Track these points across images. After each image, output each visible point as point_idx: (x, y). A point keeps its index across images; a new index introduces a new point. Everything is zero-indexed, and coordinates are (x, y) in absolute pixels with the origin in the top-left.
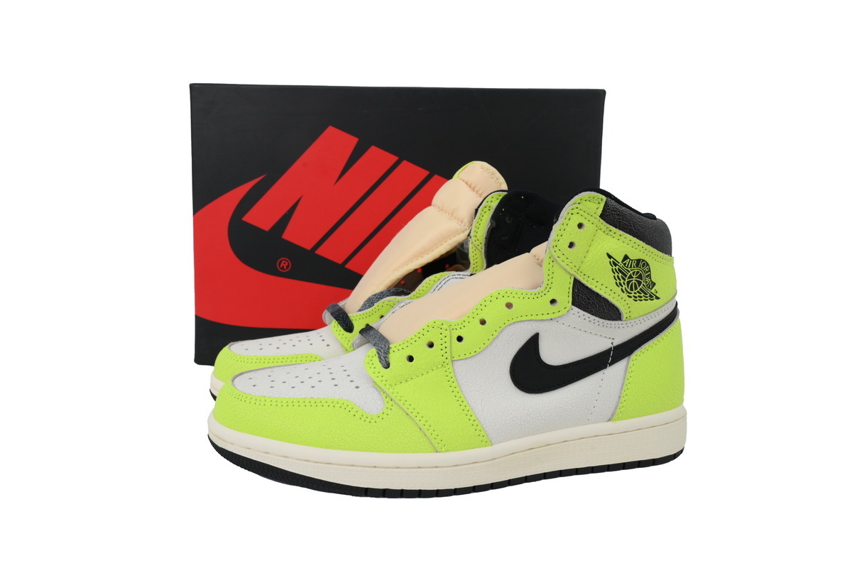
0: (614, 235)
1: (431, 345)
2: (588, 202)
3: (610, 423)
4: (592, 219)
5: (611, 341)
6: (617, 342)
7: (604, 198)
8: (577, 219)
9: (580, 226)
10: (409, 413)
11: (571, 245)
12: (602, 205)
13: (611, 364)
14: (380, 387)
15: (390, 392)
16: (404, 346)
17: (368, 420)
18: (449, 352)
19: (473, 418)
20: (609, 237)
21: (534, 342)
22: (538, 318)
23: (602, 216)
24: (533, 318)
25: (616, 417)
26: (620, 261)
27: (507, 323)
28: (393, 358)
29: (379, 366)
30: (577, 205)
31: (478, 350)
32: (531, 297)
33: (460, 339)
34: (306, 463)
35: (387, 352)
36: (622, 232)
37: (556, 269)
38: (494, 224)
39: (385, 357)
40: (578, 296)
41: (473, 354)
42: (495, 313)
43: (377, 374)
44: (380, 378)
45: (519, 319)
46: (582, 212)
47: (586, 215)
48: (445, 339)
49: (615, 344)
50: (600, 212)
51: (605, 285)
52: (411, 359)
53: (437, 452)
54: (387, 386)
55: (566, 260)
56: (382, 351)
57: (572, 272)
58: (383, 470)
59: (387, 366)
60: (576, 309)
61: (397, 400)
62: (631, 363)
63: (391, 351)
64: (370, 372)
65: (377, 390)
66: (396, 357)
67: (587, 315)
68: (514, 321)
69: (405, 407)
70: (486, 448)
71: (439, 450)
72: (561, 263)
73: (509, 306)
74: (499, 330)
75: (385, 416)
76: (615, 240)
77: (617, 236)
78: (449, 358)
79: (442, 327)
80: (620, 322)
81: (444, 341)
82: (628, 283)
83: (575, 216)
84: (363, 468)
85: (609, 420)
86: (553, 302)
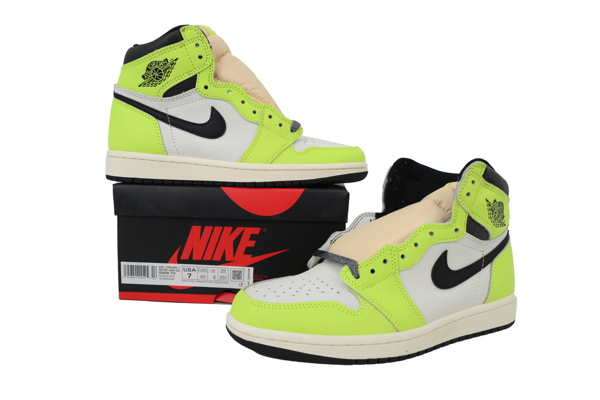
0: (489, 187)
1: (385, 261)
2: (477, 168)
3: (485, 305)
4: (479, 178)
5: (482, 253)
6: (486, 253)
7: (485, 165)
8: (471, 178)
9: (473, 182)
10: (377, 307)
11: (468, 194)
12: (484, 169)
13: (483, 268)
14: (355, 291)
15: (362, 294)
16: (368, 263)
17: (352, 314)
18: (397, 266)
19: (415, 308)
20: (486, 189)
21: (444, 256)
22: (448, 241)
23: (484, 176)
24: (445, 241)
25: (487, 301)
26: (492, 203)
27: (431, 245)
28: (361, 271)
29: (352, 277)
30: (472, 170)
31: (414, 263)
32: (444, 228)
33: (403, 256)
34: (317, 346)
35: (357, 268)
36: (494, 186)
37: (460, 209)
38: (391, 180)
39: (357, 271)
40: (469, 226)
41: (411, 266)
42: (423, 239)
43: (351, 283)
44: (354, 285)
45: (438, 242)
46: (474, 174)
47: (475, 175)
48: (394, 257)
49: (484, 255)
50: (483, 173)
51: (483, 219)
52: (373, 271)
53: (398, 331)
54: (360, 290)
55: (465, 204)
56: (354, 267)
57: (468, 211)
58: (368, 346)
59: (358, 277)
60: (468, 234)
61: (368, 299)
62: (493, 266)
63: (359, 267)
64: (346, 282)
65: (352, 293)
66: (363, 271)
67: (474, 237)
68: (434, 243)
69: (374, 303)
70: (425, 326)
71: (399, 330)
72: (463, 206)
73: (431, 234)
74: (426, 249)
75: (362, 310)
76: (489, 191)
77: (490, 188)
78: (398, 269)
79: (392, 249)
80: (489, 241)
81: (393, 258)
82: (495, 216)
83: (471, 176)
84: (355, 347)
85: (484, 303)
86: (456, 230)
